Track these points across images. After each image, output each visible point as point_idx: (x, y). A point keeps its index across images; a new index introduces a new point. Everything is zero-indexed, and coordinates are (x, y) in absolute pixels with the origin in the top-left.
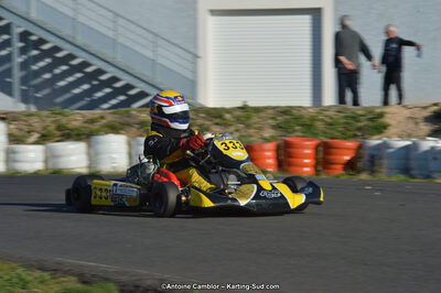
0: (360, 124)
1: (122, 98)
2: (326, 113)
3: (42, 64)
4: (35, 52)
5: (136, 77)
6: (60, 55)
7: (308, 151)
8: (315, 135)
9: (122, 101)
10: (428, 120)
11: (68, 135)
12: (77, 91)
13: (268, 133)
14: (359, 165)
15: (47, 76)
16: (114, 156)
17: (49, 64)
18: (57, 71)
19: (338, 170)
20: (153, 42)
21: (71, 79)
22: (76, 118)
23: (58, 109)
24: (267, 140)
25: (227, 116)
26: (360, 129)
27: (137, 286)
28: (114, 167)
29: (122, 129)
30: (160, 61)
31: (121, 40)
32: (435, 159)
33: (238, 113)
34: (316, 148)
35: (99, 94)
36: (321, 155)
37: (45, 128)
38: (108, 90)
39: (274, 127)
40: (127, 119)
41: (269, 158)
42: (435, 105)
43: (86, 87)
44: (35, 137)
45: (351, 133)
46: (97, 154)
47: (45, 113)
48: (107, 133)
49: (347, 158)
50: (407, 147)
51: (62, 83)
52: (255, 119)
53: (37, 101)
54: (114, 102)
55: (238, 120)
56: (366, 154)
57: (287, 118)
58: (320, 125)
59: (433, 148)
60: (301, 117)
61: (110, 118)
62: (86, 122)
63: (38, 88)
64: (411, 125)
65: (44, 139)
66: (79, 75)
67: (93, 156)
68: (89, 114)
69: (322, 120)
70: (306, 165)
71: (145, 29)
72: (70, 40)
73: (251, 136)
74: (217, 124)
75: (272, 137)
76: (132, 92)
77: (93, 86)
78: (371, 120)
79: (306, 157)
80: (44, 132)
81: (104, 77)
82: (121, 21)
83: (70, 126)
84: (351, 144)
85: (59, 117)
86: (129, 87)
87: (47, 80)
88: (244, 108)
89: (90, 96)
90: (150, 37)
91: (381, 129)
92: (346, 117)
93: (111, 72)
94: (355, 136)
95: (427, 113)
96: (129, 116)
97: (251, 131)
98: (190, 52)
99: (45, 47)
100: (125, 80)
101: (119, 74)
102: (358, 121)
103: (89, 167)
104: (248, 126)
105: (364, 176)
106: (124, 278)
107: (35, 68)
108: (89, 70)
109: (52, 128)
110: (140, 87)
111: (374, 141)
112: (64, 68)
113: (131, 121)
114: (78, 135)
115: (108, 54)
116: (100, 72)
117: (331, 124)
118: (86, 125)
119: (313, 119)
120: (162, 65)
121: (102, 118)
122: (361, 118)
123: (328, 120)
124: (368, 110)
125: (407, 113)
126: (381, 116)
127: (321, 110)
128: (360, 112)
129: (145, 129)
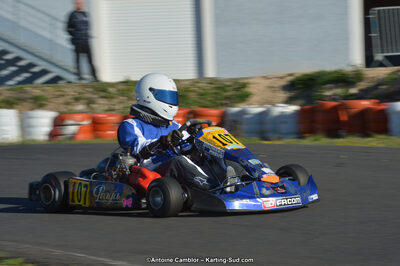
0: (227, 94)
2: (200, 85)
5: (36, 56)
8: (186, 104)
10: (286, 88)
25: (111, 90)
26: (227, 98)
29: (16, 104)
31: (22, 23)
33: (121, 87)
34: (185, 117)
35: (5, 73)
40: (21, 95)
42: (290, 75)
45: (219, 102)
54: (19, 79)
55: (122, 93)
58: (192, 96)
59: (282, 113)
64: (269, 94)
69: (194, 91)
71: (44, 13)
74: (102, 97)
78: (237, 89)
81: (9, 57)
82: (22, 6)
84: (214, 112)
86: (32, 65)
88: (126, 83)
91: (244, 97)
92: (215, 88)
93: (15, 53)
94: (222, 105)
95: (283, 82)
96: (24, 92)
100: (28, 59)
102: (225, 91)
104: (130, 98)
110: (42, 65)
113: (25, 96)
117: (202, 95)
119: (187, 90)
122: (228, 88)
123: (201, 91)
124: (235, 81)
125: (267, 83)
126: (244, 85)
127: (194, 82)
128: (228, 83)
129: (39, 103)
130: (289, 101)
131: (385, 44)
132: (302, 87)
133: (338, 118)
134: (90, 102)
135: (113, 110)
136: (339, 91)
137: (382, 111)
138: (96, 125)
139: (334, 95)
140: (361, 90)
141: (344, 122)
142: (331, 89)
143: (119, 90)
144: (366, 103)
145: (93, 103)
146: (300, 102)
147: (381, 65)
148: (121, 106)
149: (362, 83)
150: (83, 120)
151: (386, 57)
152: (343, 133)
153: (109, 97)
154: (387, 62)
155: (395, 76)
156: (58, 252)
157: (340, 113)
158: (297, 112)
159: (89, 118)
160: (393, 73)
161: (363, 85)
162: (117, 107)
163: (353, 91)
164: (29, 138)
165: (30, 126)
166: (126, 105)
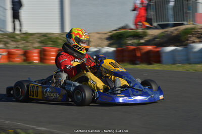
7: (54, 53)
13: (37, 45)
24: (36, 48)
25: (17, 37)
33: (23, 36)
39: (40, 42)
41: (35, 56)
42: (110, 32)
55: (23, 39)
57: (46, 38)
58: (60, 42)
60: (51, 38)
69: (61, 39)
73: (28, 46)
74: (13, 41)
75: (39, 47)
79: (53, 56)
97: (29, 44)
98: (2, 7)
104: (28, 42)
119: (57, 38)
125: (98, 36)
127: (61, 35)
130: (110, 45)
131: (158, 18)
132: (116, 38)
133: (136, 55)
134: (6, 43)
135: (19, 48)
136: (135, 41)
137: (158, 52)
138: (10, 55)
139: (133, 43)
140: (146, 41)
141: (138, 57)
142: (131, 40)
143: (21, 38)
144: (149, 48)
145: (8, 43)
146: (115, 46)
147: (156, 28)
148: (23, 45)
149: (147, 37)
150: (3, 53)
151: (159, 24)
152: (138, 62)
153: (16, 41)
154: (159, 27)
155: (163, 34)
156: (7, 122)
157: (137, 52)
158: (114, 51)
159: (6, 52)
160: (163, 33)
161: (147, 38)
162: (20, 46)
163: (142, 41)
166: (25, 45)
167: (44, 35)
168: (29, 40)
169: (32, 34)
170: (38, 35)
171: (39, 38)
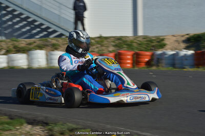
0: (153, 44)
1: (45, 33)
2: (138, 39)
3: (8, 17)
4: (4, 12)
5: (51, 23)
6: (16, 13)
7: (129, 57)
8: (132, 49)
9: (45, 34)
10: (184, 41)
11: (19, 50)
12: (24, 30)
13: (111, 49)
14: (153, 63)
15: (10, 23)
16: (40, 60)
17: (11, 18)
18: (15, 21)
19: (143, 65)
20: (59, 7)
21: (21, 24)
22: (23, 42)
23: (14, 39)
24: (111, 52)
25: (93, 41)
26: (153, 46)
27: (35, 120)
28: (39, 65)
29: (44, 48)
30: (63, 16)
31: (44, 6)
32: (186, 59)
33: (97, 40)
34: (133, 56)
35: (34, 31)
36: (135, 59)
37: (8, 47)
38: (39, 29)
39: (114, 46)
40: (47, 43)
42: (187, 35)
43: (28, 28)
44: (3, 51)
45: (149, 48)
46: (32, 59)
47: (9, 40)
48: (36, 49)
49: (147, 60)
50: (174, 54)
51: (17, 26)
52: (105, 42)
53: (6, 35)
54: (41, 35)
55: (98, 43)
56: (155, 58)
57: (120, 42)
58: (135, 45)
59: (185, 55)
60: (126, 41)
61: (38, 43)
62: (27, 45)
63: (6, 29)
64: (177, 44)
65: (8, 52)
66: (25, 23)
67: (30, 60)
68: (28, 41)
69: (136, 42)
70: (128, 63)
72: (20, 6)
73: (103, 50)
75: (113, 50)
76: (50, 30)
77: (32, 27)
78: (158, 42)
79: (128, 59)
80: (8, 49)
81: (36, 24)
83: (20, 46)
84: (148, 53)
85: (15, 42)
86: (48, 28)
87: (10, 25)
88: (100, 37)
89: (30, 32)
90: (58, 4)
91: (162, 46)
92: (147, 41)
93: (40, 21)
94: (151, 50)
95: (184, 38)
96: (47, 41)
97: (104, 48)
99: (9, 9)
100: (46, 25)
101: (43, 22)
103: (28, 65)
104: (102, 46)
105: (154, 68)
106: (29, 117)
107: (4, 19)
108: (30, 20)
109: (11, 47)
110: (53, 28)
111: (159, 52)
112: (18, 19)
113: (48, 44)
114: (24, 50)
115: (38, 12)
116: (35, 21)
117: (140, 44)
118: (27, 46)
119: (132, 42)
120: (63, 18)
121: (35, 42)
122: (154, 41)
123: (139, 42)
124: (158, 38)
125: (174, 38)
126: (163, 40)
127: (135, 38)
128: (154, 39)
129: (55, 47)
130: (187, 48)
132: (194, 41)
146: (193, 49)
148: (97, 49)
158: (193, 54)
162: (95, 50)
164: (52, 65)
165: (51, 59)
166: (100, 49)
167: (119, 38)
168: (103, 43)
169: (106, 38)
170: (113, 39)
171: (113, 42)
